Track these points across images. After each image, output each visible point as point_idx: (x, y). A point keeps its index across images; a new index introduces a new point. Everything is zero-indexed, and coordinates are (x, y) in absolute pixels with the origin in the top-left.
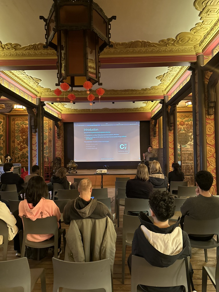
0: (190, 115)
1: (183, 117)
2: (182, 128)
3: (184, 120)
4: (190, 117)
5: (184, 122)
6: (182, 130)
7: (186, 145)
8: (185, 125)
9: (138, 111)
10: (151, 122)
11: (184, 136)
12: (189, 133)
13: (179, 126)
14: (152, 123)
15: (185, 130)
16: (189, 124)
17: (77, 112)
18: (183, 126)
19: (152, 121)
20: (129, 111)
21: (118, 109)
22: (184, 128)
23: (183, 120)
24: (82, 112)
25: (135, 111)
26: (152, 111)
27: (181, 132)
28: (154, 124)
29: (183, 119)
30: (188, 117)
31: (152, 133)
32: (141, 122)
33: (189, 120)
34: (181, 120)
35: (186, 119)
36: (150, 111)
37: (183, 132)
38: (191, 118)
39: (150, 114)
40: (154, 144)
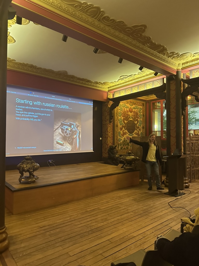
0: (136, 102)
1: (131, 104)
2: (131, 116)
3: (132, 107)
4: (136, 104)
5: (132, 110)
6: (131, 117)
7: (133, 133)
8: (133, 113)
11: (132, 124)
12: (135, 121)
13: (129, 112)
15: (133, 118)
16: (135, 112)
18: (131, 113)
19: (109, 102)
22: (132, 115)
26: (109, 91)
27: (130, 119)
30: (135, 105)
31: (107, 118)
33: (136, 108)
34: (130, 106)
35: (134, 106)
36: (107, 90)
37: (132, 119)
38: (137, 106)
39: (106, 94)
40: (109, 131)
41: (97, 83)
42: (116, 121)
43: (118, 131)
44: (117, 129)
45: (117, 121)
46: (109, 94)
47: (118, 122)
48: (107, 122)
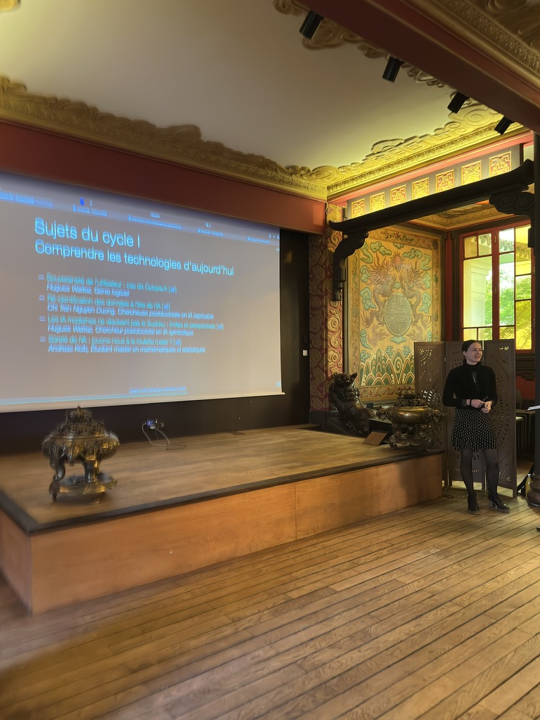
0: (414, 238)
1: (399, 241)
2: (398, 280)
3: (401, 251)
5: (401, 259)
6: (397, 285)
7: (405, 336)
11: (400, 306)
12: (411, 297)
13: (392, 269)
15: (403, 287)
16: (412, 267)
18: (398, 271)
19: (329, 237)
22: (401, 278)
23: (399, 251)
26: (330, 198)
27: (396, 291)
28: (333, 250)
29: (399, 245)
30: (409, 244)
31: (326, 286)
32: (286, 235)
33: (413, 254)
34: (396, 250)
35: (407, 249)
36: (323, 196)
37: (400, 291)
39: (322, 207)
40: (333, 329)
41: (294, 170)
42: (353, 296)
43: (358, 327)
44: (355, 322)
45: (356, 296)
46: (331, 210)
47: (358, 299)
48: (326, 299)
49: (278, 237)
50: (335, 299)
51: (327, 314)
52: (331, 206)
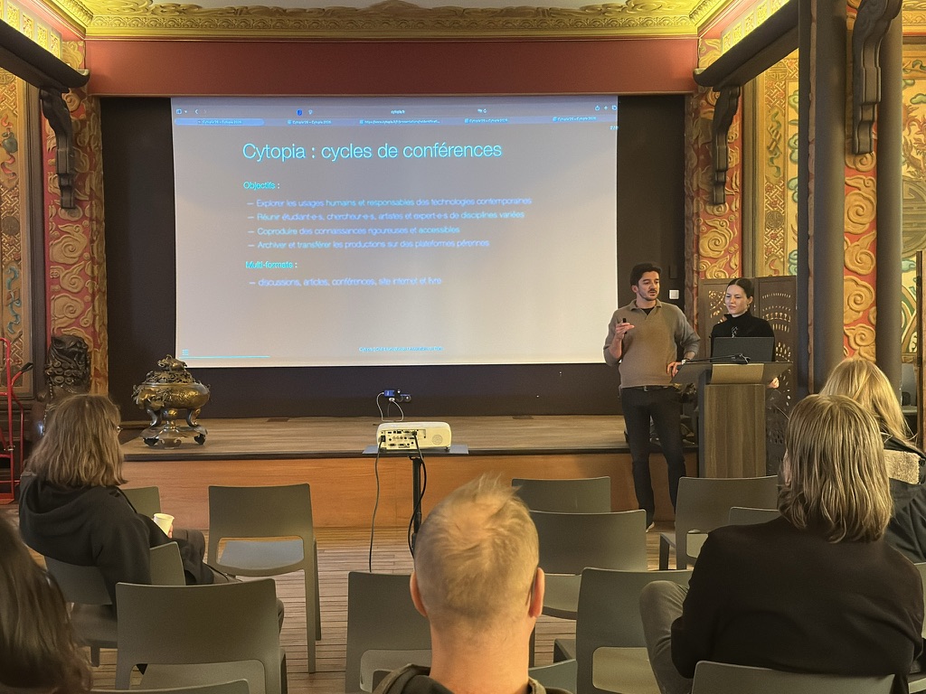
8: (915, 129)
9: (610, 25)
10: (693, 102)
14: (697, 112)
17: (194, 25)
19: (704, 95)
20: (554, 28)
21: (475, 11)
24: (229, 26)
25: (593, 26)
26: (701, 29)
28: (711, 117)
31: (697, 179)
32: (626, 103)
36: (691, 29)
40: (712, 254)
42: (769, 189)
43: (783, 247)
44: (774, 237)
45: (775, 193)
46: (709, 48)
47: (783, 195)
48: (698, 201)
49: (615, 107)
50: (715, 203)
51: (698, 227)
52: (707, 42)
